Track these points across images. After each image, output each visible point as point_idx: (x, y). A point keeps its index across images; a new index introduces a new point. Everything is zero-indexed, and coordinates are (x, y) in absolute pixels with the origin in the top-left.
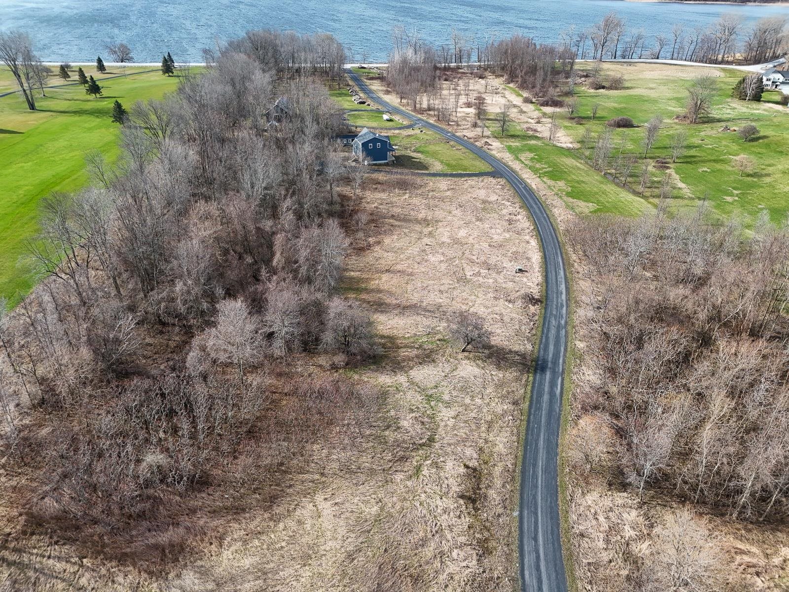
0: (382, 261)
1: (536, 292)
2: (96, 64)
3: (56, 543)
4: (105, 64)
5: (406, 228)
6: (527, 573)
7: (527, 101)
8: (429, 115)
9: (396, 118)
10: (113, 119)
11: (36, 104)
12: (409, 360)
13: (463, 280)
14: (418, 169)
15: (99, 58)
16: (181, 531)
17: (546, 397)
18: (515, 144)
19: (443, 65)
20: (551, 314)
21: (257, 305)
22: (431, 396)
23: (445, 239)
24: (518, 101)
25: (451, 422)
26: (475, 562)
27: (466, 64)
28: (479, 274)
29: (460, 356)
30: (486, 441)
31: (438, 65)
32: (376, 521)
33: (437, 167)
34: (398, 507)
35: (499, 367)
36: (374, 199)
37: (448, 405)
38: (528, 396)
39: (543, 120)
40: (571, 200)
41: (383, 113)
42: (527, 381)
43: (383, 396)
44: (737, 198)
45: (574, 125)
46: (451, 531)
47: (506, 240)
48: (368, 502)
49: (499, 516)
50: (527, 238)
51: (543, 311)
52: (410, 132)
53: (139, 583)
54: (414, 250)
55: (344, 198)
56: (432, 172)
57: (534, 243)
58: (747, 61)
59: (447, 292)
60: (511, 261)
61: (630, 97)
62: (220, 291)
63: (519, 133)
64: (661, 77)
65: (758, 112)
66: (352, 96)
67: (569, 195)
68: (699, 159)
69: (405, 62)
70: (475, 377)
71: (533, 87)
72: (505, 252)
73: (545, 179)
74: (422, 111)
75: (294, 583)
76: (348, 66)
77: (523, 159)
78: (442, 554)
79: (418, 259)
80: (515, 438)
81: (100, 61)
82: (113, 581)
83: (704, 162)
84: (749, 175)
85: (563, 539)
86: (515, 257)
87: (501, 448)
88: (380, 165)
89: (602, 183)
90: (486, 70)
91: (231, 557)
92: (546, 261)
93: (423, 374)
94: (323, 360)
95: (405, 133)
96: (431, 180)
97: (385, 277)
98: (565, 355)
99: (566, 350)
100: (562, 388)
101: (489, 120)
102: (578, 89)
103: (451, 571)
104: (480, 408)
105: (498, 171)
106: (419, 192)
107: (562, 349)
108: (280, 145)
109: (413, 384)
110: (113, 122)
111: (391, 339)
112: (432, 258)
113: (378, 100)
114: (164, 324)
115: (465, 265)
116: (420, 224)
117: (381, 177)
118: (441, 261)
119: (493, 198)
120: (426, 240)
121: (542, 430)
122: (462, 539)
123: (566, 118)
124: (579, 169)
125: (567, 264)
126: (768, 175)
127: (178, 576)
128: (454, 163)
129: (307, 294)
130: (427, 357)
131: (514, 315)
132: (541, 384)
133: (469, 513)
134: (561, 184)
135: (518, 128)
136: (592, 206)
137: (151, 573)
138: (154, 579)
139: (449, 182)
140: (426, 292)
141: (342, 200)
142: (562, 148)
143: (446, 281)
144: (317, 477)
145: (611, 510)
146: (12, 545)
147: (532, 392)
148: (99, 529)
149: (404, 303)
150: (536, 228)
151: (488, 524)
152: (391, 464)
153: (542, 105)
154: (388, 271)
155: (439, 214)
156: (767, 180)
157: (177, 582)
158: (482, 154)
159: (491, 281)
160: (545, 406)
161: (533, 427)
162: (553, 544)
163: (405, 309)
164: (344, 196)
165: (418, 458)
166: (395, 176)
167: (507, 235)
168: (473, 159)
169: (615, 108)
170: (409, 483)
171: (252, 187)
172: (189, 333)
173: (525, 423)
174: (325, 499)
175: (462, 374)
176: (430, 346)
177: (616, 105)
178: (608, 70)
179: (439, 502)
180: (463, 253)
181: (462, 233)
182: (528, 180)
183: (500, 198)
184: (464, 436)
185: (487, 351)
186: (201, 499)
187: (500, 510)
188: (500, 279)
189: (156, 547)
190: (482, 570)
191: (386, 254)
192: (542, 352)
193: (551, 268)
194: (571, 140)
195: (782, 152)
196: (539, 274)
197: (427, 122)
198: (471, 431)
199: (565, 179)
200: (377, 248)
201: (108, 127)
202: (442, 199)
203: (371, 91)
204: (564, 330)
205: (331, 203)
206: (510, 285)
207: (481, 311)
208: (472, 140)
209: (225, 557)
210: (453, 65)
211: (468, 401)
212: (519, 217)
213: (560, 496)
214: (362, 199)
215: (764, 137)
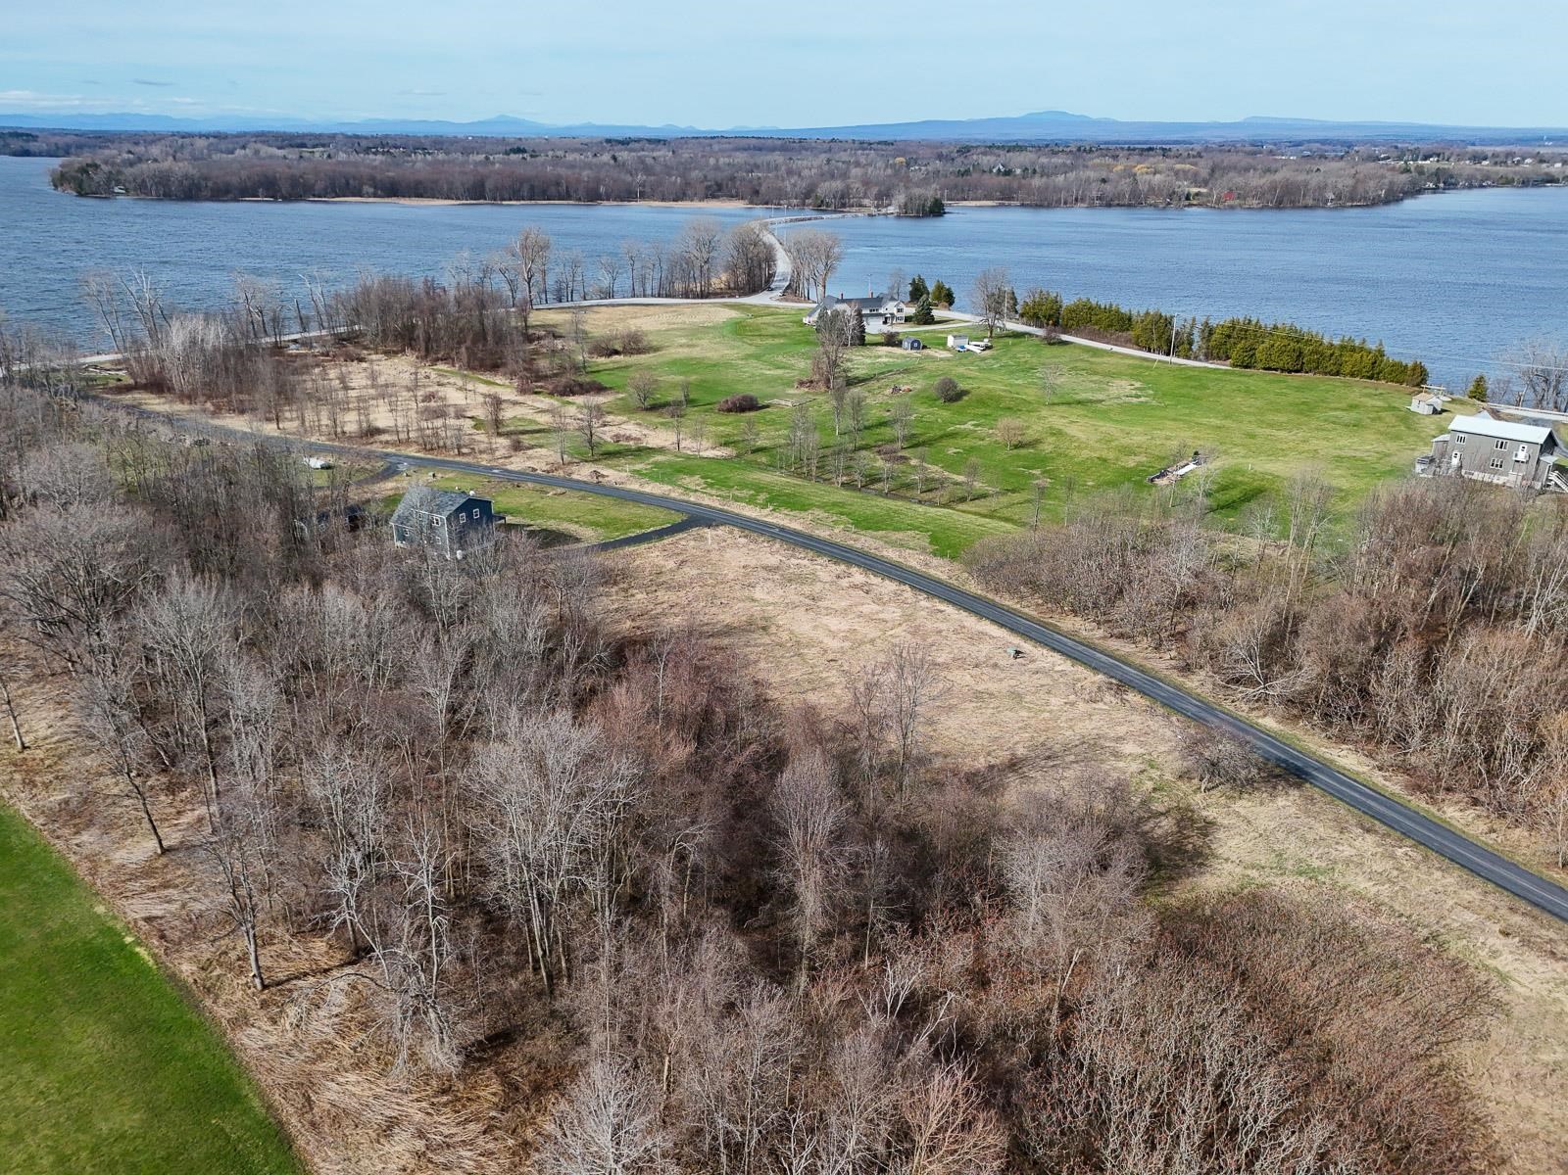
7: (523, 391)
8: (389, 442)
12: (1182, 838)
18: (640, 466)
20: (1162, 696)
22: (1303, 872)
23: (832, 643)
24: (504, 393)
38: (1358, 812)
39: (609, 419)
44: (1049, 480)
45: (671, 419)
57: (947, 608)
63: (612, 447)
64: (668, 327)
67: (860, 526)
71: (500, 365)
73: (788, 512)
77: (696, 488)
83: (935, 440)
84: (1017, 447)
89: (865, 499)
92: (1013, 629)
93: (1238, 848)
105: (698, 516)
107: (1267, 736)
109: (1255, 867)
116: (751, 632)
123: (637, 410)
125: (1044, 624)
126: (1038, 441)
132: (1337, 790)
134: (821, 514)
136: (916, 535)
142: (716, 459)
147: (1351, 805)
153: (563, 394)
156: (1046, 448)
158: (620, 494)
160: (1393, 815)
177: (682, 378)
193: (1038, 636)
196: (1041, 650)
208: (558, 474)
215: (965, 393)
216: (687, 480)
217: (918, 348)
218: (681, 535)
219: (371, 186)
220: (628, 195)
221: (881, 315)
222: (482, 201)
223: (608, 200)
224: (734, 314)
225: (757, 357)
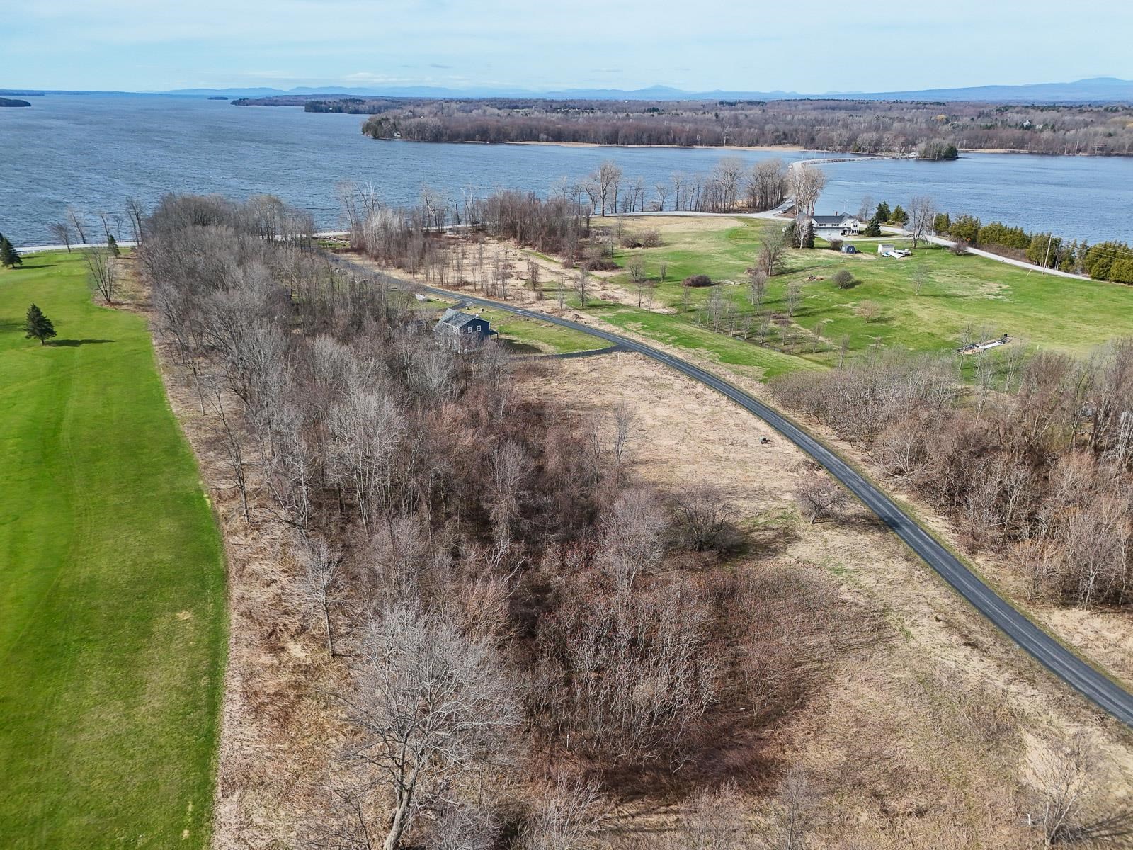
1: (807, 458)
3: (622, 802)
5: (596, 416)
6: (1078, 686)
7: (566, 266)
8: (468, 290)
12: (773, 542)
13: (721, 459)
17: (927, 548)
18: (609, 314)
20: (842, 475)
22: (835, 569)
24: (554, 267)
25: (880, 587)
26: (1034, 691)
28: (728, 450)
29: (816, 528)
30: (924, 596)
32: (921, 682)
33: (549, 349)
35: (858, 532)
36: (524, 391)
37: (859, 573)
38: (911, 550)
39: (608, 286)
40: (731, 365)
42: (895, 538)
43: (790, 580)
44: (883, 345)
45: (649, 289)
47: (713, 414)
48: (894, 669)
49: (1006, 652)
50: (732, 408)
51: (832, 474)
56: (548, 354)
57: (744, 412)
58: (753, 208)
60: (743, 434)
61: (678, 253)
63: (599, 303)
64: (685, 231)
65: (824, 258)
67: (723, 360)
68: (812, 310)
70: (850, 544)
71: (561, 250)
72: (726, 426)
73: (682, 348)
74: (455, 287)
77: (634, 330)
80: (943, 588)
83: (819, 313)
84: (874, 321)
86: (742, 429)
87: (941, 599)
89: (741, 345)
90: (475, 233)
92: (776, 428)
93: (804, 552)
96: (560, 362)
98: (899, 509)
99: (894, 505)
100: (932, 539)
102: (610, 249)
104: (886, 570)
105: (622, 345)
106: (563, 377)
107: (891, 505)
109: (804, 562)
110: (28, 338)
111: (731, 526)
115: (704, 445)
116: (606, 410)
119: (649, 373)
121: (958, 576)
122: (1005, 676)
123: (629, 281)
124: (702, 333)
125: (801, 428)
126: (892, 319)
128: (562, 342)
130: (787, 536)
132: (909, 538)
133: (984, 656)
134: (704, 351)
136: (758, 369)
139: (582, 363)
142: (661, 314)
144: (816, 665)
147: (910, 546)
150: (730, 398)
152: (876, 633)
153: (590, 269)
155: (612, 397)
156: (895, 323)
158: (584, 329)
159: (748, 455)
161: (947, 575)
162: (1072, 660)
165: (893, 622)
167: (708, 409)
168: (578, 335)
169: (675, 267)
170: (912, 644)
173: (936, 573)
174: (850, 680)
175: (837, 543)
176: (776, 525)
177: (671, 263)
180: (688, 433)
181: (660, 413)
182: (665, 351)
183: (656, 373)
188: (755, 452)
190: (1046, 695)
192: (878, 512)
193: (790, 434)
194: (661, 305)
195: (885, 296)
196: (786, 441)
197: (476, 299)
202: (597, 382)
203: (360, 267)
204: (871, 488)
206: (771, 456)
208: (555, 315)
209: (812, 757)
211: (869, 566)
212: (699, 389)
213: (1035, 624)
215: (858, 283)
216: (632, 325)
217: (852, 252)
218: (604, 355)
219: (545, 134)
220: (717, 141)
221: (840, 228)
222: (615, 145)
223: (701, 145)
224: (739, 224)
225: (731, 252)
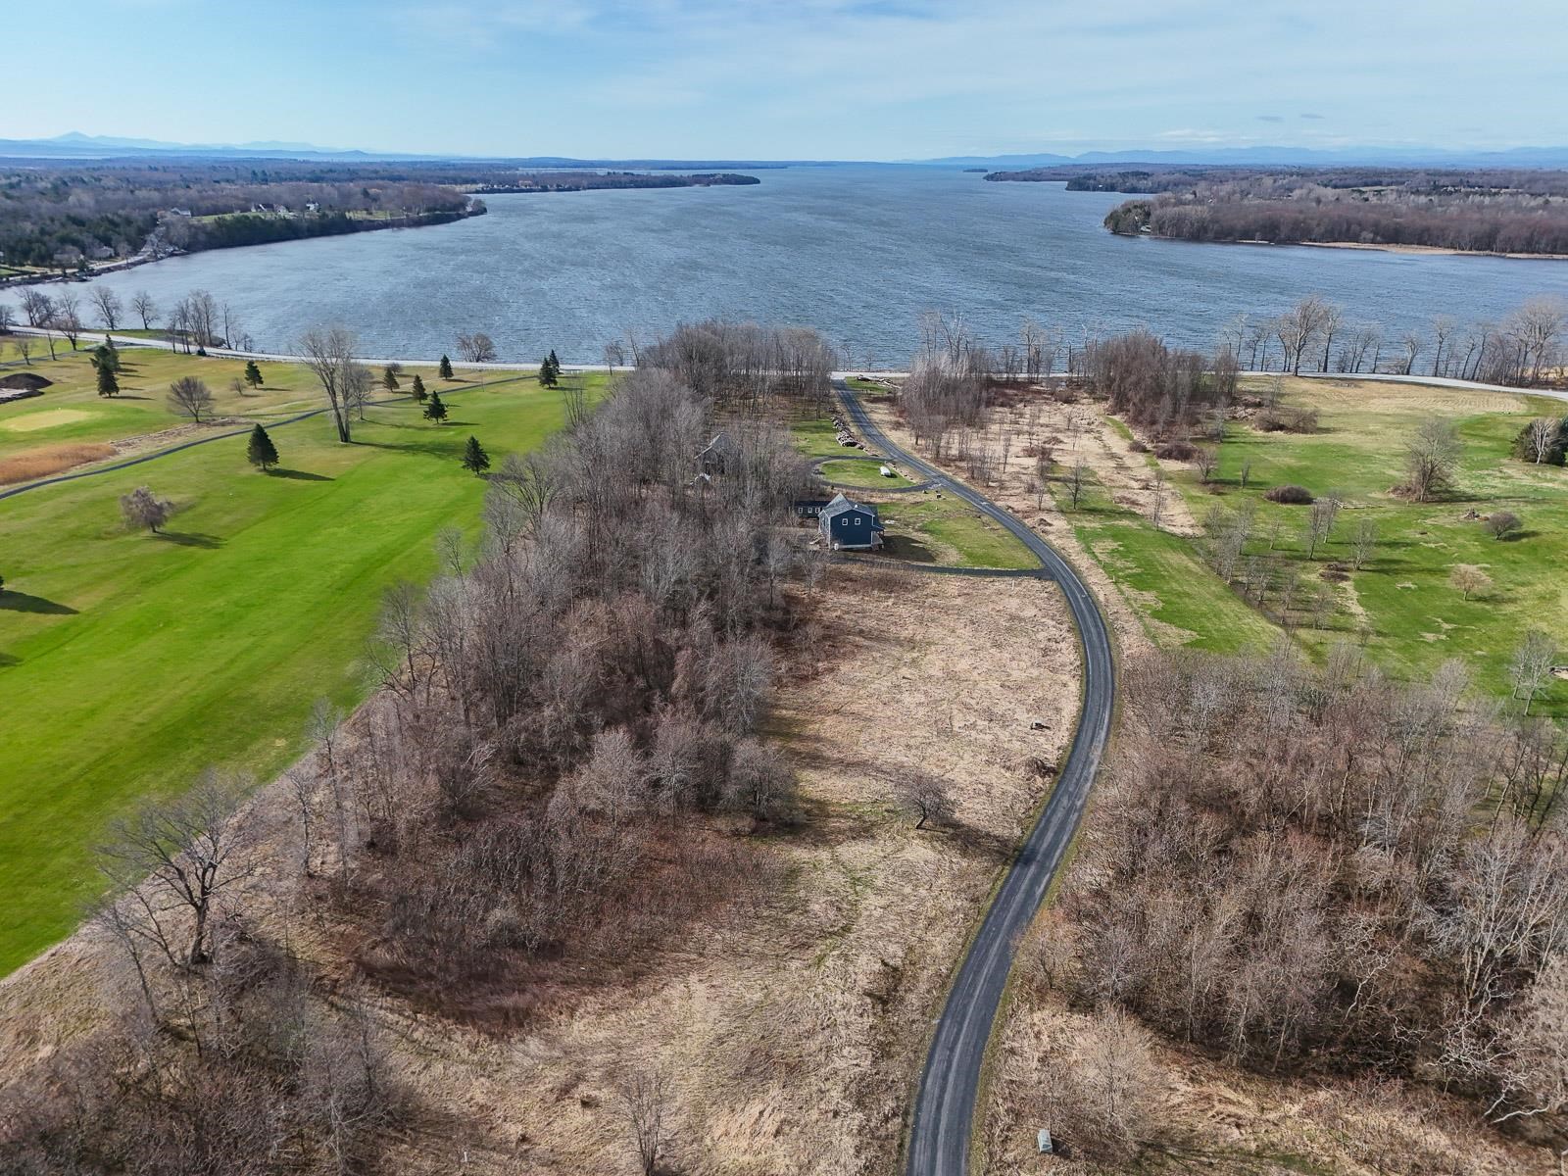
0: (831, 698)
1: (1052, 758)
2: (438, 364)
3: (388, 994)
4: (452, 364)
5: (878, 651)
6: (929, 1081)
7: (1137, 448)
8: (959, 468)
9: (903, 472)
10: (463, 463)
11: (352, 433)
12: (839, 833)
13: (946, 733)
14: (918, 560)
15: (445, 357)
16: (528, 996)
17: (1020, 897)
18: (1093, 525)
19: (1005, 376)
20: (1066, 790)
21: (643, 743)
22: (859, 879)
23: (936, 672)
24: (1119, 446)
25: (877, 913)
26: (868, 1062)
27: (1045, 376)
28: (974, 726)
29: (912, 834)
30: (921, 940)
31: (995, 377)
32: (757, 1007)
33: (952, 557)
34: (786, 996)
35: (964, 854)
36: (838, 605)
37: (879, 892)
38: (995, 893)
40: (1157, 623)
41: (881, 462)
42: (999, 874)
43: (792, 874)
44: (1444, 637)
45: (1208, 495)
46: (847, 1028)
47: (1032, 680)
48: (752, 987)
49: (913, 1022)
50: (1065, 678)
51: (1055, 785)
52: (920, 497)
53: (478, 1043)
54: (883, 684)
55: (791, 599)
56: (940, 565)
57: (1074, 686)
59: (917, 748)
60: (1028, 711)
61: (1324, 449)
62: (598, 720)
63: (1105, 506)
65: (1550, 485)
66: (836, 431)
67: (1156, 614)
68: (1405, 566)
69: (933, 375)
70: (926, 861)
71: (1153, 423)
72: (1024, 697)
73: (1124, 587)
74: (947, 462)
75: (651, 1060)
76: (838, 376)
77: (1097, 551)
78: (829, 1049)
79: (885, 697)
80: (960, 940)
81: (445, 361)
82: (450, 1039)
84: (1480, 599)
85: (987, 1052)
86: (1037, 706)
87: (938, 949)
88: (858, 551)
89: (1220, 598)
90: (1079, 387)
91: (582, 1028)
92: (1084, 715)
93: (856, 852)
94: (721, 824)
95: (910, 498)
96: (935, 579)
97: (829, 721)
98: (1066, 847)
99: (1069, 841)
100: (1046, 888)
101: (1057, 480)
102: (1234, 428)
103: (837, 1065)
104: (922, 902)
105: (1050, 569)
106: (912, 596)
107: (1065, 839)
108: (706, 521)
109: (838, 862)
110: (464, 467)
111: (821, 804)
112: (907, 698)
113: (879, 440)
114: (520, 763)
115: (955, 712)
116: (901, 646)
117: (855, 569)
118: (920, 704)
119: (1029, 612)
120: (904, 671)
121: (1001, 936)
122: (859, 1038)
123: (1197, 482)
124: (1189, 572)
125: (1116, 722)
127: (522, 1041)
128: (981, 552)
129: (711, 734)
130: (864, 831)
131: (1009, 788)
132: (1019, 879)
133: (875, 1014)
134: (1149, 596)
135: (1107, 496)
136: (1188, 635)
137: (492, 1036)
138: (495, 1040)
139: (964, 583)
140: (886, 746)
141: (788, 603)
142: (1173, 535)
143: (921, 732)
144: (694, 956)
145: (1062, 1030)
146: (342, 991)
147: (1002, 888)
148: (436, 986)
149: (850, 759)
150: (1084, 665)
151: (895, 1028)
152: (787, 950)
153: (1161, 456)
154: (836, 712)
155: (936, 632)
156: (1509, 609)
157: (521, 1046)
158: (1030, 540)
159: (989, 737)
160: (1015, 906)
161: (990, 930)
162: (973, 1057)
163: (847, 766)
164: (793, 598)
165: (824, 947)
166: (878, 570)
167: (1035, 672)
168: (1014, 547)
169: (1290, 468)
170: (806, 973)
171: (657, 581)
172: (552, 775)
173: (980, 924)
174: (700, 981)
175: (909, 856)
176: (873, 819)
177: (1292, 462)
178: (1305, 393)
179: (839, 997)
180: (958, 695)
181: (963, 665)
182: (1095, 588)
183: (1040, 614)
184: (891, 930)
185: (951, 831)
186: (553, 968)
187: (916, 1016)
188: (1004, 735)
189: (499, 1009)
190: (874, 1071)
191: (838, 687)
192: (1033, 840)
193: (1089, 726)
194: (1193, 522)
195: (1553, 562)
196: (1067, 733)
197: (951, 481)
198: (903, 925)
199: (1160, 590)
200: (828, 678)
201: (454, 475)
202: (946, 610)
203: (871, 424)
204: (1076, 814)
205: (770, 608)
206: (1017, 745)
207: (961, 777)
208: (1020, 515)
209: (575, 1028)
210: (1023, 376)
211: (908, 890)
212: (1063, 645)
213: (999, 1009)
214: (819, 602)
215: (1531, 534)
216: (1103, 545)
218: (1007, 579)
